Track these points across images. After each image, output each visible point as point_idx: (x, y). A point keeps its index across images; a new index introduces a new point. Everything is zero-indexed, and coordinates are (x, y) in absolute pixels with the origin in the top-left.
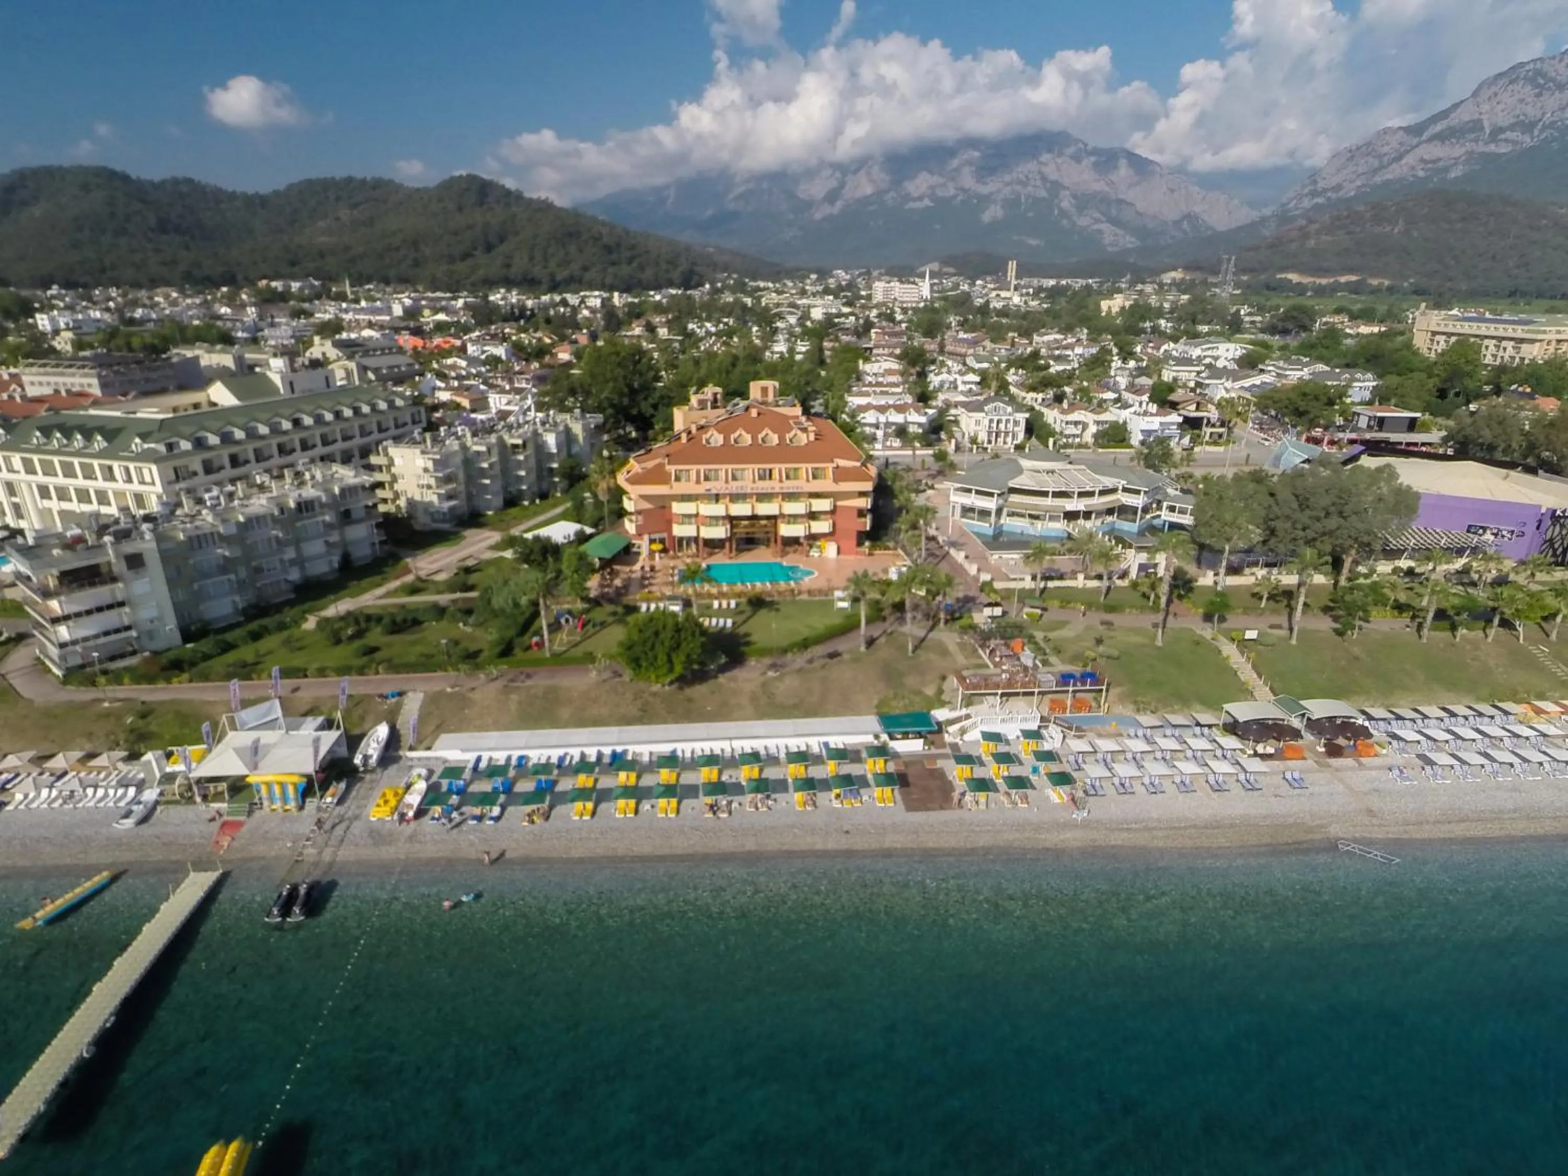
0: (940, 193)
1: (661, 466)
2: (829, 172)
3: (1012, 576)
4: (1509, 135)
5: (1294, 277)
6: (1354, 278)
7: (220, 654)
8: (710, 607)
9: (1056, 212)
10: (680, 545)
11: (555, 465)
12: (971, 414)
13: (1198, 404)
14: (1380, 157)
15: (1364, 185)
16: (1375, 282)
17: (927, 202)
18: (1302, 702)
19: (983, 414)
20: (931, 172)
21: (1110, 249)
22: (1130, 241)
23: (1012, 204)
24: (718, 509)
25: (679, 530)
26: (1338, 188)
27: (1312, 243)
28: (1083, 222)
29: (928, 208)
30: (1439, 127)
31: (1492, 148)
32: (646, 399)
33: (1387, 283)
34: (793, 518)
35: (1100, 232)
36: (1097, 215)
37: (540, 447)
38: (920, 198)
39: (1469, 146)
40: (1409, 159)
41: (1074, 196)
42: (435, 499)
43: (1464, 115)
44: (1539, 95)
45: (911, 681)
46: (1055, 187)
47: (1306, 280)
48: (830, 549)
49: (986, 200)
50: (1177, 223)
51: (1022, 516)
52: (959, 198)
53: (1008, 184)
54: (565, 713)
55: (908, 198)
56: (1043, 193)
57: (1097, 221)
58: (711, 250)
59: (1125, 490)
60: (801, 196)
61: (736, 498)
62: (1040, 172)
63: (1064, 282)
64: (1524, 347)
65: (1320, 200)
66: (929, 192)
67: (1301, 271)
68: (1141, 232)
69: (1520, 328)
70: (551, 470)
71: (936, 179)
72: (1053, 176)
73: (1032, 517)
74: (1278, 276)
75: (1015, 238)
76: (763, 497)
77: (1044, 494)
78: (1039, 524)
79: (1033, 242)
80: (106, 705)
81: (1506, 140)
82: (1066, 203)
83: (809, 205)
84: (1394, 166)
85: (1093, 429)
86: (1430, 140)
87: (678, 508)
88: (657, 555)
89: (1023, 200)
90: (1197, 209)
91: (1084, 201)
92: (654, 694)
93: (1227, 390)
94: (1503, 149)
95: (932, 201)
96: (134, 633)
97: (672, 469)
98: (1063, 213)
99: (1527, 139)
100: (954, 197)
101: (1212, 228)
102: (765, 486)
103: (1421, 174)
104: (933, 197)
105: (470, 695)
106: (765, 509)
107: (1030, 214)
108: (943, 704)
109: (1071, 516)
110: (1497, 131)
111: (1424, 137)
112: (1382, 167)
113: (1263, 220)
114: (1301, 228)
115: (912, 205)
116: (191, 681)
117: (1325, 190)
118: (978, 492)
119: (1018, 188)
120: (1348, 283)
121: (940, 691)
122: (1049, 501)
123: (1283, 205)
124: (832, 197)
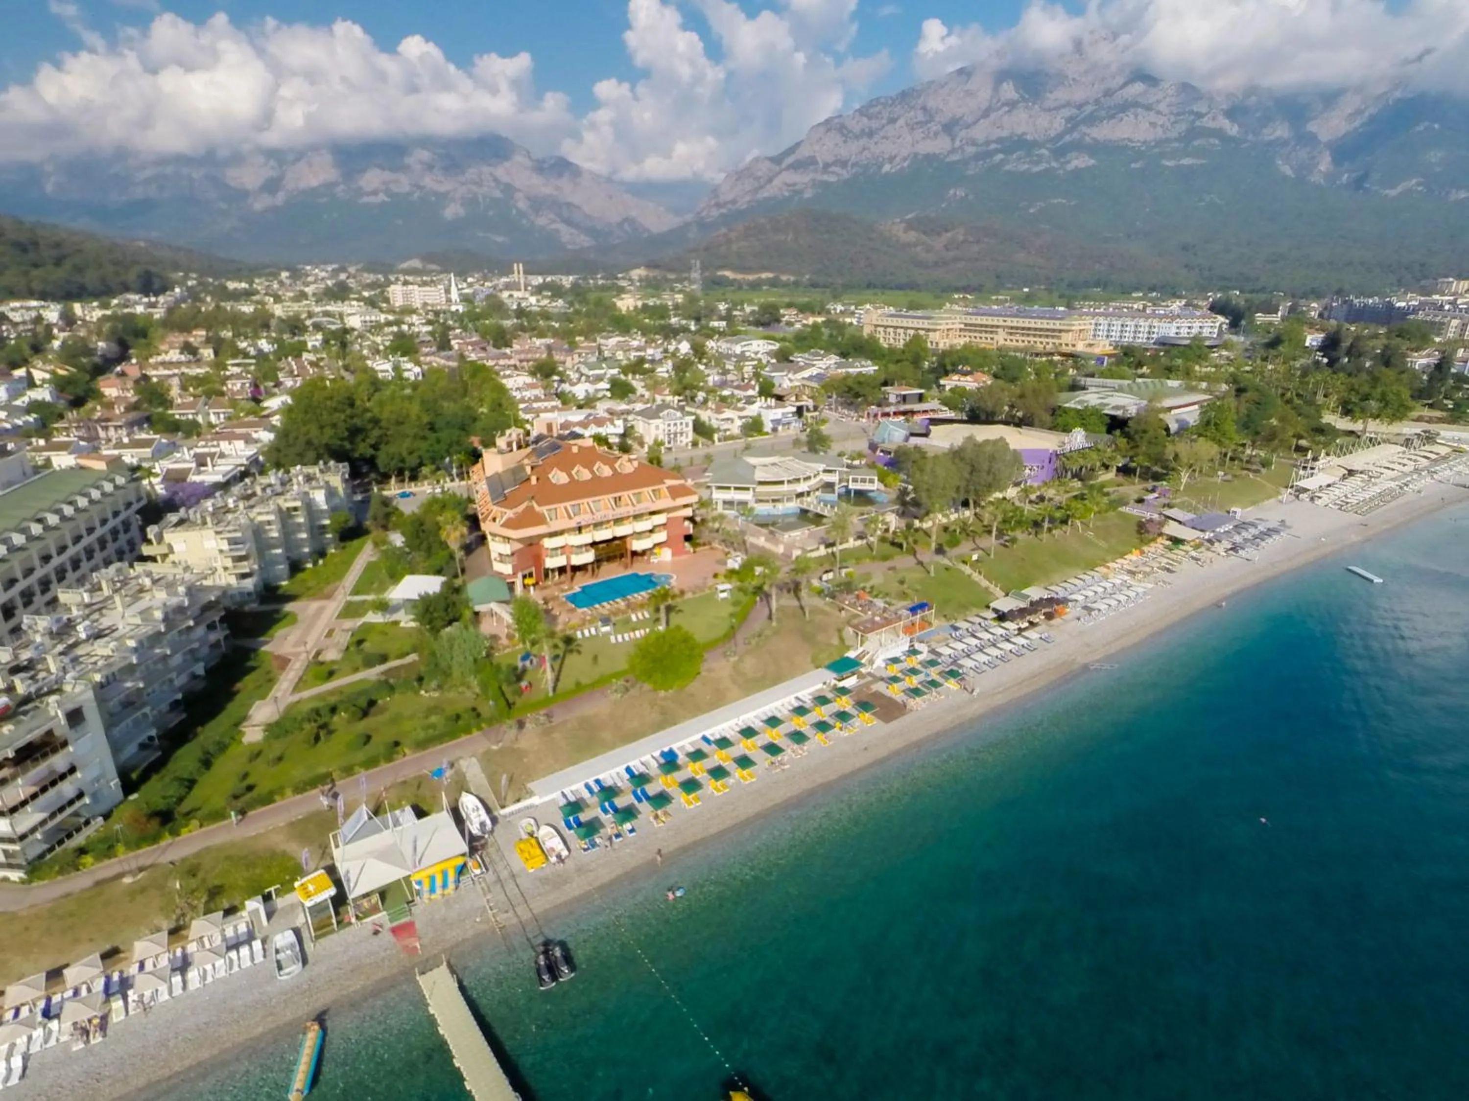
0: (394, 188)
1: (530, 509)
2: (261, 159)
3: (809, 548)
4: (833, 169)
5: (728, 274)
6: (770, 275)
7: (188, 793)
8: (629, 620)
9: (514, 212)
10: (546, 576)
11: (327, 522)
12: (651, 421)
13: (797, 396)
14: (758, 178)
15: (749, 202)
16: (784, 278)
17: (382, 197)
18: (1023, 592)
19: (661, 420)
20: (382, 168)
21: (569, 247)
22: (585, 241)
23: (471, 202)
24: (586, 538)
25: (551, 563)
26: (734, 202)
27: (735, 247)
28: (541, 221)
29: (384, 203)
30: (790, 160)
31: (825, 177)
32: (363, 440)
33: (792, 278)
34: (639, 535)
35: (557, 231)
36: (552, 216)
37: (309, 506)
38: (375, 193)
39: (812, 175)
40: (777, 182)
41: (528, 198)
42: (233, 581)
43: (804, 152)
44: (845, 142)
45: (820, 637)
46: (508, 189)
47: (739, 277)
48: (666, 555)
49: (443, 198)
50: (620, 225)
51: (767, 501)
52: (416, 195)
53: (463, 184)
54: (607, 735)
55: (360, 192)
56: (498, 194)
57: (554, 221)
58: (142, 244)
59: (825, 471)
60: (232, 184)
61: (597, 525)
62: (491, 174)
63: (549, 279)
64: (931, 334)
65: (724, 211)
66: (383, 187)
67: (734, 269)
68: (591, 231)
69: (926, 321)
70: (324, 527)
71: (387, 175)
72: (505, 179)
73: (774, 501)
74: (720, 273)
75: (481, 234)
76: (618, 521)
77: (782, 482)
78: (780, 506)
79: (500, 239)
80: (127, 880)
81: (833, 173)
82: (522, 205)
83: (244, 194)
84: (768, 186)
85: (738, 423)
86: (789, 167)
87: (548, 543)
88: (532, 588)
89: (481, 199)
90: (633, 213)
91: (538, 204)
92: (665, 699)
93: (791, 380)
94: (832, 179)
95: (388, 196)
96: (87, 800)
97: (544, 510)
98: (521, 214)
99: (844, 172)
100: (409, 194)
101: (648, 231)
102: (621, 511)
103: (787, 194)
104: (387, 192)
105: (516, 746)
106: (620, 531)
107: (491, 213)
108: (848, 648)
109: (800, 495)
110: (827, 166)
111: (784, 165)
112: (762, 187)
113: (687, 225)
114: (725, 235)
115: (366, 199)
116: (201, 826)
117: (726, 203)
118: (736, 488)
119: (474, 188)
120: (768, 279)
121: (842, 639)
122: (785, 488)
123: (699, 213)
124: (271, 186)
